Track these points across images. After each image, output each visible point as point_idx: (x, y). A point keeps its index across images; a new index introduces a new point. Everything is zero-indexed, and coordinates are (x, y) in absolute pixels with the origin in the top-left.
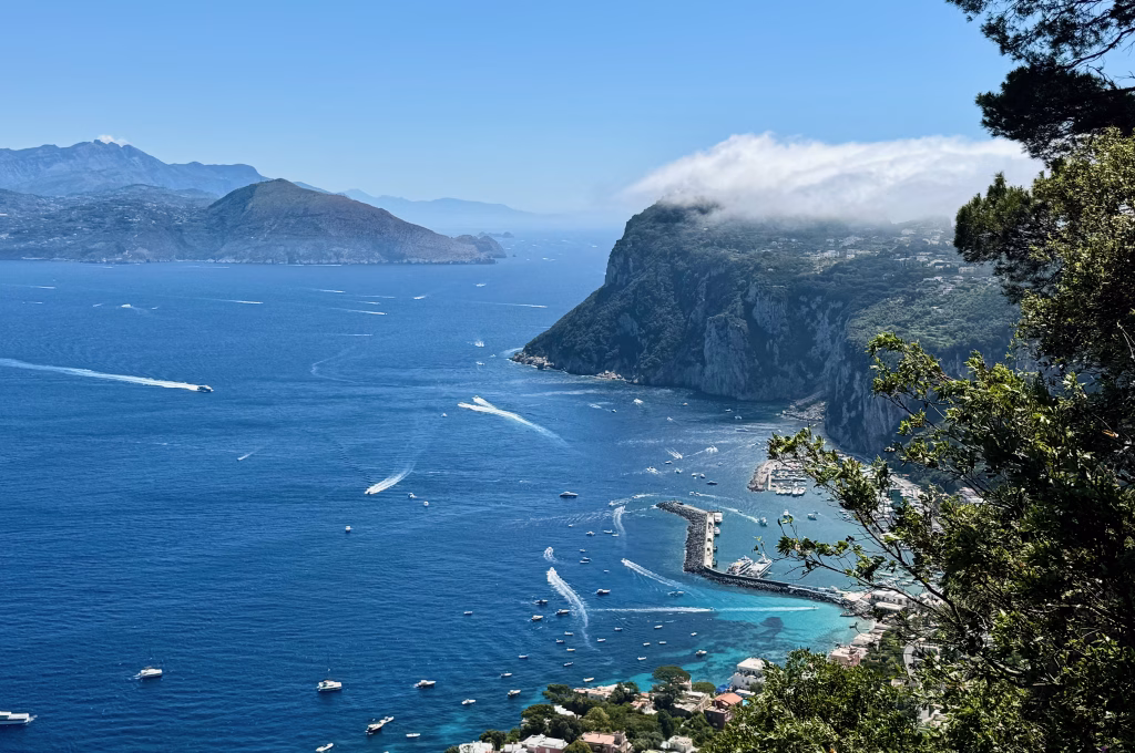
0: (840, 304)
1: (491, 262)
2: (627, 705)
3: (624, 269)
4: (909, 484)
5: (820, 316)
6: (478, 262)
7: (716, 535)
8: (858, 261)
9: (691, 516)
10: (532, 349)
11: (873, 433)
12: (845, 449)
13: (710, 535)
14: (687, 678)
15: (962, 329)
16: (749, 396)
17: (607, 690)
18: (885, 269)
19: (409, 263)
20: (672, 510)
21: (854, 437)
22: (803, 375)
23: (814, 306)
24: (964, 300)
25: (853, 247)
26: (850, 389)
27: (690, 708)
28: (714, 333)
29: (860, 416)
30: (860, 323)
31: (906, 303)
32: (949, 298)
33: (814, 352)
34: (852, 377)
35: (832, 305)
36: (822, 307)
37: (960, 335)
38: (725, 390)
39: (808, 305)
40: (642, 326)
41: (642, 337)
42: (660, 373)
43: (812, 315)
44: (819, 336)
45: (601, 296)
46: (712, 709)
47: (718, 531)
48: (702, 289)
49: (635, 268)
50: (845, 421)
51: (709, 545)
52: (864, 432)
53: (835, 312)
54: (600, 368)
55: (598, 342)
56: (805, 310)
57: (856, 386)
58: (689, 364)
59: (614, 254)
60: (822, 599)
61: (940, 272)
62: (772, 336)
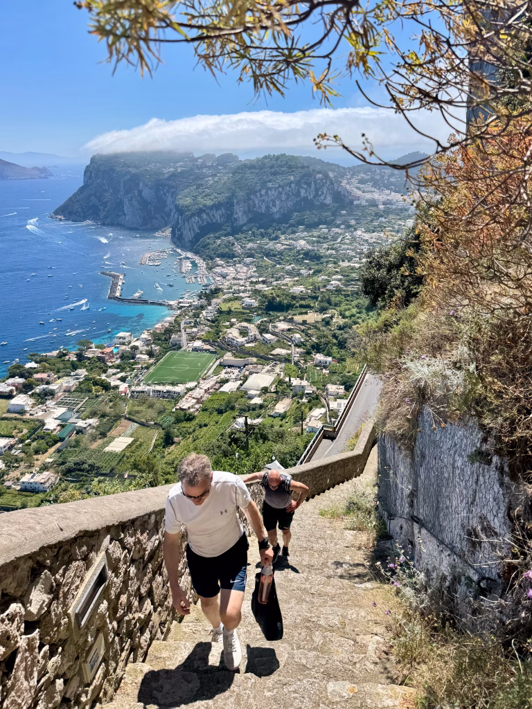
0: (175, 190)
1: (45, 178)
2: (63, 358)
3: (90, 177)
4: (199, 258)
5: (168, 194)
6: (41, 178)
7: (123, 283)
8: (182, 172)
9: (114, 276)
10: (56, 213)
11: (186, 240)
12: (178, 247)
13: (120, 284)
14: (92, 343)
15: (216, 198)
16: (144, 227)
17: (55, 353)
18: (191, 175)
19: (11, 179)
20: (106, 274)
21: (180, 242)
22: (164, 218)
23: (165, 191)
24: (216, 186)
25: (180, 167)
26: (178, 223)
27: (90, 356)
28: (127, 202)
29: (182, 233)
30: (180, 197)
31: (197, 188)
32: (211, 185)
33: (167, 209)
34: (178, 218)
35: (172, 190)
36: (168, 191)
37: (215, 200)
38: (134, 226)
39: (163, 190)
40: (99, 201)
41: (101, 205)
42: (109, 220)
43: (165, 194)
44: (168, 203)
45: (82, 189)
46: (100, 355)
47: (124, 281)
48: (122, 185)
49: (95, 177)
50: (177, 236)
51: (119, 287)
52: (184, 239)
53: (173, 193)
54: (84, 219)
55: (82, 208)
56: (162, 192)
57: (180, 222)
58: (120, 216)
59: (85, 172)
60: (161, 304)
61: (211, 176)
62: (150, 203)
